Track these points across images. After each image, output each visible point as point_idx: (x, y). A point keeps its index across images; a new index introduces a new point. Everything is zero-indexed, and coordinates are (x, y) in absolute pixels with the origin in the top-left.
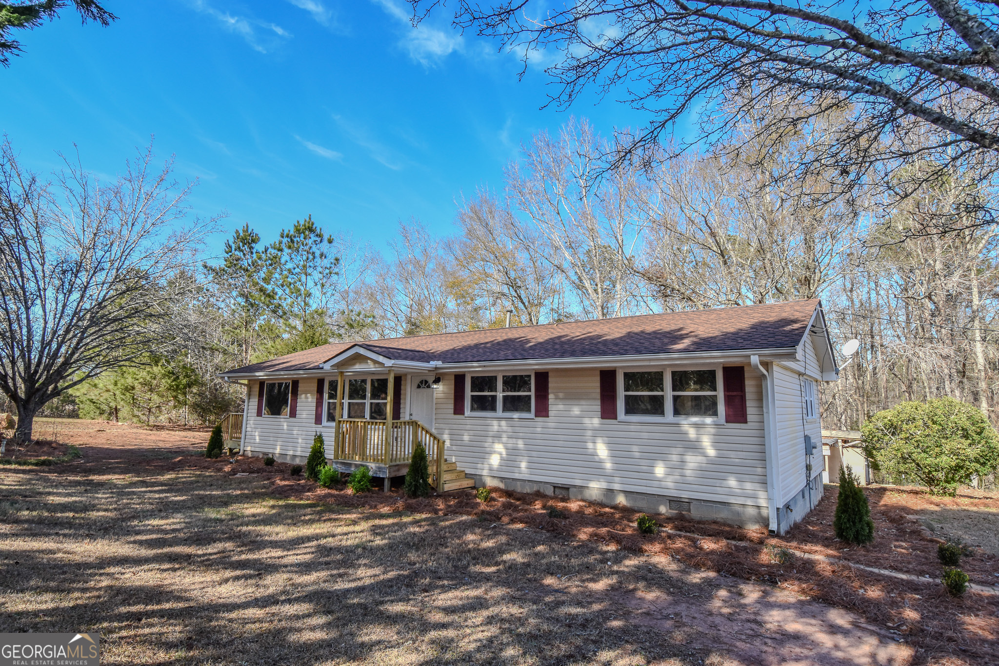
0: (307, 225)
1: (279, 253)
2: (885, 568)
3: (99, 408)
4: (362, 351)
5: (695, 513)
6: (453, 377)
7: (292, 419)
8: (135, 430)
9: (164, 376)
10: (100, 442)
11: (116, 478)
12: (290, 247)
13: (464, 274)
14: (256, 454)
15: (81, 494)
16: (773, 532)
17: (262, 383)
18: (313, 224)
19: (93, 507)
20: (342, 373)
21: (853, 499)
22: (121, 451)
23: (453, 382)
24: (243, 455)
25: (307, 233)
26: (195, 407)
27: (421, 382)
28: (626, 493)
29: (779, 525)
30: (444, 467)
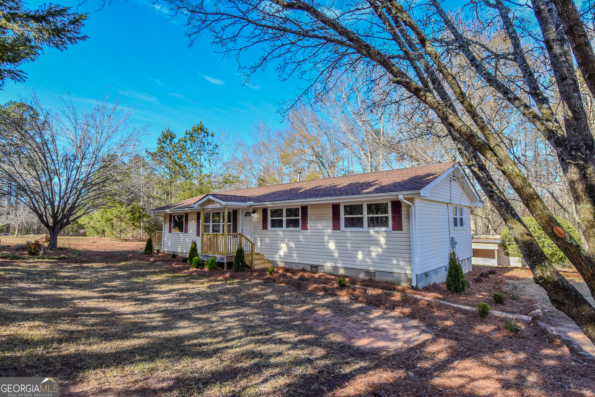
0: (199, 127)
1: (185, 144)
2: (462, 304)
3: (96, 231)
4: (211, 197)
5: (377, 278)
6: (262, 210)
7: (186, 234)
8: (113, 242)
9: (127, 212)
10: (93, 248)
11: (95, 265)
12: (190, 140)
13: (289, 151)
14: (169, 253)
15: (75, 272)
16: (413, 287)
17: (171, 215)
18: (203, 126)
19: (79, 277)
20: (203, 209)
21: (455, 269)
22: (103, 252)
23: (262, 213)
24: (163, 253)
25: (200, 131)
26: (146, 228)
27: (247, 213)
28: (345, 268)
29: (417, 283)
30: (255, 257)
